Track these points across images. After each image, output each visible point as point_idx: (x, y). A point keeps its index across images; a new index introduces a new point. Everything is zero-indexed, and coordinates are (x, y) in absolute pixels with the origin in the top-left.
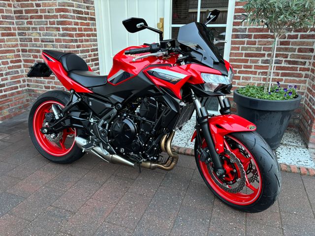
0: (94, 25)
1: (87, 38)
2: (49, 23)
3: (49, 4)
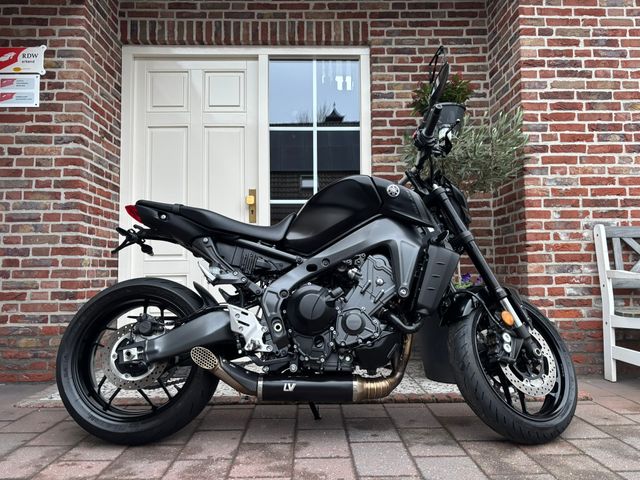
0: (117, 198)
1: (105, 219)
2: (34, 183)
3: (42, 149)
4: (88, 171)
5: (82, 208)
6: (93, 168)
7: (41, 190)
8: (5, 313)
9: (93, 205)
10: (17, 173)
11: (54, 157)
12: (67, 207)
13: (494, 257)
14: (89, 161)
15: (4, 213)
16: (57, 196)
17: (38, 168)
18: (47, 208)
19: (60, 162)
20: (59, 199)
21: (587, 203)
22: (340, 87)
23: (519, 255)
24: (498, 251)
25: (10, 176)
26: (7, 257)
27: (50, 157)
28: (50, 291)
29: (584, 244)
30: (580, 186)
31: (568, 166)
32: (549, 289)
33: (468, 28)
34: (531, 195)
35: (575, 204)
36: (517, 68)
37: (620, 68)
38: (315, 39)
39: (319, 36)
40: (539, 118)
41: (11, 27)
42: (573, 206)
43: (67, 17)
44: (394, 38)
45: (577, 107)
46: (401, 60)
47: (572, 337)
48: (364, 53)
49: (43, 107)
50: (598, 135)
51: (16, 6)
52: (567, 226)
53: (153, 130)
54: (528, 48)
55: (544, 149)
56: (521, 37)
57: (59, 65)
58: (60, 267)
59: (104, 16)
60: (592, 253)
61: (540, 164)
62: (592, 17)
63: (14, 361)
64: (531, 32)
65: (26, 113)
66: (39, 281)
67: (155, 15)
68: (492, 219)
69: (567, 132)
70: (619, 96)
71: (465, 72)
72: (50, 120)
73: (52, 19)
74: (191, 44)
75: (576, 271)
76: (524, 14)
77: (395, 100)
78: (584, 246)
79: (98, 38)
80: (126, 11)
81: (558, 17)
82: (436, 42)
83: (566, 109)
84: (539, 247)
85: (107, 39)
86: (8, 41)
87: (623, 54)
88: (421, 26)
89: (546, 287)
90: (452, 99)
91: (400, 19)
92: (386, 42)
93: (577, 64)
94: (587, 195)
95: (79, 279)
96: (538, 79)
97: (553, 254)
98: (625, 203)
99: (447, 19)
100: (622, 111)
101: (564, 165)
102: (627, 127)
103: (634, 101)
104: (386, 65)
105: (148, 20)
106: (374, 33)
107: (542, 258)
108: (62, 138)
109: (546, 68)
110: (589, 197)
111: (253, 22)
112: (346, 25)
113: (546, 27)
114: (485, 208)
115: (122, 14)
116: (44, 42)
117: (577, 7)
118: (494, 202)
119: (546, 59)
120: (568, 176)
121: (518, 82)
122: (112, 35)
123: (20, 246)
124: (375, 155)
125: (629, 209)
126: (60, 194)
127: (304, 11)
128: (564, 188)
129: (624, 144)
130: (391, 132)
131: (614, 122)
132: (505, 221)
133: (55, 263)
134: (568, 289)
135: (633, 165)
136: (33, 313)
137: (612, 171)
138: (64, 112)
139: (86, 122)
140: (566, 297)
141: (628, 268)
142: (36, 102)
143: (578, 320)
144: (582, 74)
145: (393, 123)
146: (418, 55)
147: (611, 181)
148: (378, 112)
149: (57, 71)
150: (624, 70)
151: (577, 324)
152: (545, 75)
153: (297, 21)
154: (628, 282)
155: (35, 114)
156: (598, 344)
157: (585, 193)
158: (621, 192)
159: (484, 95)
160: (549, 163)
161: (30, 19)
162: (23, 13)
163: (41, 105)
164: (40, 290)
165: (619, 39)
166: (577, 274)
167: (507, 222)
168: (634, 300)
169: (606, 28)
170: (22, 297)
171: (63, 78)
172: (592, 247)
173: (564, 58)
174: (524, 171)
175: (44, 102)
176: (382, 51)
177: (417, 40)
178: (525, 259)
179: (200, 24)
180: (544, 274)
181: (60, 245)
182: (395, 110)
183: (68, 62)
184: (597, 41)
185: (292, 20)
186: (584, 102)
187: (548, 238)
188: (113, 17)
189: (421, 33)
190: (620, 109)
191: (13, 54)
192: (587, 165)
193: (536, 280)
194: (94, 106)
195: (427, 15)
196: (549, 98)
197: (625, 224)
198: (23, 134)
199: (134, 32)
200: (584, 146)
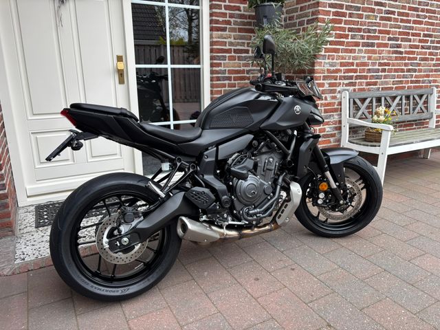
21: (341, 78)
29: (337, 101)
30: (339, 68)
31: (336, 54)
32: (319, 129)
34: (317, 73)
35: (336, 79)
40: (326, 21)
45: (344, 15)
50: (351, 35)
52: (331, 92)
55: (327, 43)
60: (340, 107)
61: (323, 53)
69: (338, 32)
70: (364, 10)
75: (331, 118)
78: (337, 103)
83: (340, 16)
97: (323, 108)
98: (357, 77)
100: (364, 20)
101: (334, 54)
102: (364, 31)
103: (370, 13)
110: (342, 74)
120: (335, 61)
124: (214, 33)
125: (357, 81)
128: (332, 68)
129: (361, 41)
130: (224, 15)
131: (359, 27)
135: (363, 55)
137: (355, 58)
141: (354, 117)
143: (329, 145)
145: (227, 8)
147: (352, 64)
154: (355, 123)
157: (341, 71)
158: (355, 71)
160: (327, 52)
172: (340, 104)
174: (315, 57)
186: (348, 12)
187: (322, 100)
190: (362, 18)
192: (343, 54)
196: (332, 8)
197: (355, 90)
200: (344, 42)
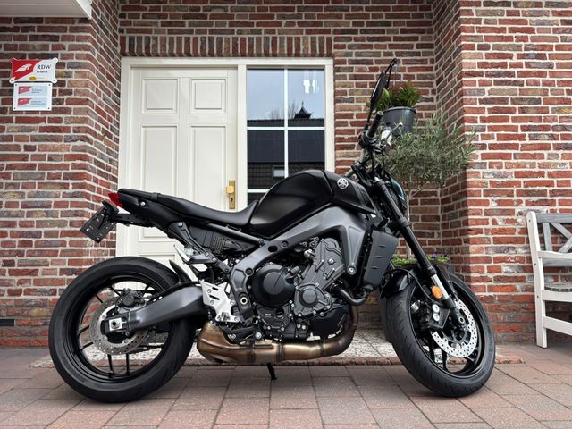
2: (46, 176)
3: (54, 146)
4: (93, 165)
5: (88, 197)
6: (96, 162)
7: (52, 181)
8: (19, 287)
9: (96, 194)
10: (32, 167)
11: (63, 153)
12: (74, 195)
13: (441, 239)
14: (93, 156)
15: (20, 201)
16: (65, 186)
17: (49, 162)
18: (57, 196)
19: (69, 157)
20: (68, 189)
21: (520, 193)
22: (307, 91)
23: (462, 238)
24: (445, 234)
25: (26, 169)
26: (22, 239)
27: (60, 153)
28: (58, 268)
29: (518, 228)
30: (514, 179)
31: (504, 161)
32: (488, 267)
33: (418, 42)
34: (472, 186)
35: (511, 194)
36: (460, 78)
37: (548, 78)
38: (286, 52)
39: (290, 49)
40: (479, 120)
41: (28, 42)
42: (508, 196)
43: (75, 34)
44: (354, 51)
45: (511, 111)
46: (360, 70)
47: (509, 309)
48: (328, 63)
49: (54, 111)
50: (530, 135)
51: (33, 25)
52: (503, 213)
53: (147, 129)
54: (469, 61)
55: (483, 147)
56: (463, 52)
57: (68, 75)
58: (68, 247)
59: (107, 33)
60: (525, 236)
61: (479, 160)
62: (524, 34)
63: (27, 329)
64: (472, 47)
65: (39, 115)
66: (49, 259)
67: (149, 31)
68: (439, 206)
69: (503, 132)
70: (547, 102)
71: (416, 80)
72: (61, 122)
73: (63, 36)
74: (181, 56)
75: (511, 252)
76: (465, 32)
77: (355, 104)
78: (518, 230)
79: (101, 51)
80: (125, 28)
81: (495, 34)
82: (390, 54)
83: (502, 113)
84: (479, 231)
85: (109, 52)
86: (25, 55)
87: (550, 66)
88: (378, 41)
89: (485, 265)
90: (404, 103)
91: (359, 35)
92: (347, 54)
93: (510, 74)
94: (520, 186)
95: (84, 257)
96: (477, 87)
97: (491, 237)
98: (553, 193)
99: (399, 35)
100: (550, 114)
101: (500, 160)
102: (555, 128)
103: (561, 106)
104: (347, 74)
105: (143, 35)
106: (336, 47)
107: (482, 241)
108: (71, 137)
109: (484, 78)
110: (522, 188)
111: (233, 38)
112: (313, 40)
113: (484, 43)
114: (433, 197)
115: (121, 31)
116: (56, 56)
117: (511, 26)
118: (441, 192)
119: (484, 70)
120: (504, 170)
121: (460, 90)
122: (113, 49)
123: (34, 229)
124: (338, 151)
125: (557, 199)
126: (68, 184)
127: (276, 28)
128: (500, 180)
129: (552, 142)
130: (352, 132)
131: (543, 123)
132: (451, 208)
133: (63, 244)
134: (505, 267)
135: (560, 161)
136: (44, 287)
137: (540, 166)
138: (72, 115)
139: (92, 124)
140: (502, 274)
141: (556, 249)
142: (49, 106)
143: (513, 294)
144: (515, 83)
145: (353, 124)
146: (374, 65)
147: (542, 174)
148: (341, 114)
149: (66, 80)
150: (552, 79)
151: (513, 297)
152: (483, 83)
153: (271, 36)
154: (556, 261)
155: (47, 116)
156: (531, 315)
157: (518, 184)
158: (550, 184)
159: (432, 100)
160: (487, 159)
161: (44, 36)
162: (38, 31)
163: (53, 108)
164: (50, 267)
165: (547, 53)
166: (512, 254)
167: (452, 209)
168: (562, 277)
169: (535, 43)
170: (34, 273)
171: (72, 86)
172: (525, 231)
173: (499, 69)
174: (465, 169)
175: (56, 106)
176: (343, 62)
177: (374, 53)
178: (467, 241)
179: (188, 40)
180: (484, 255)
181: (68, 228)
182: (355, 112)
183: (76, 72)
184: (528, 54)
185: (267, 35)
186: (517, 107)
187: (487, 224)
188: (114, 33)
189: (377, 46)
190: (548, 113)
191: (29, 65)
192: (520, 161)
193: (477, 260)
194: (98, 110)
195: (383, 32)
196: (487, 103)
197: (553, 211)
198: (37, 133)
199: (131, 46)
200: (518, 144)
